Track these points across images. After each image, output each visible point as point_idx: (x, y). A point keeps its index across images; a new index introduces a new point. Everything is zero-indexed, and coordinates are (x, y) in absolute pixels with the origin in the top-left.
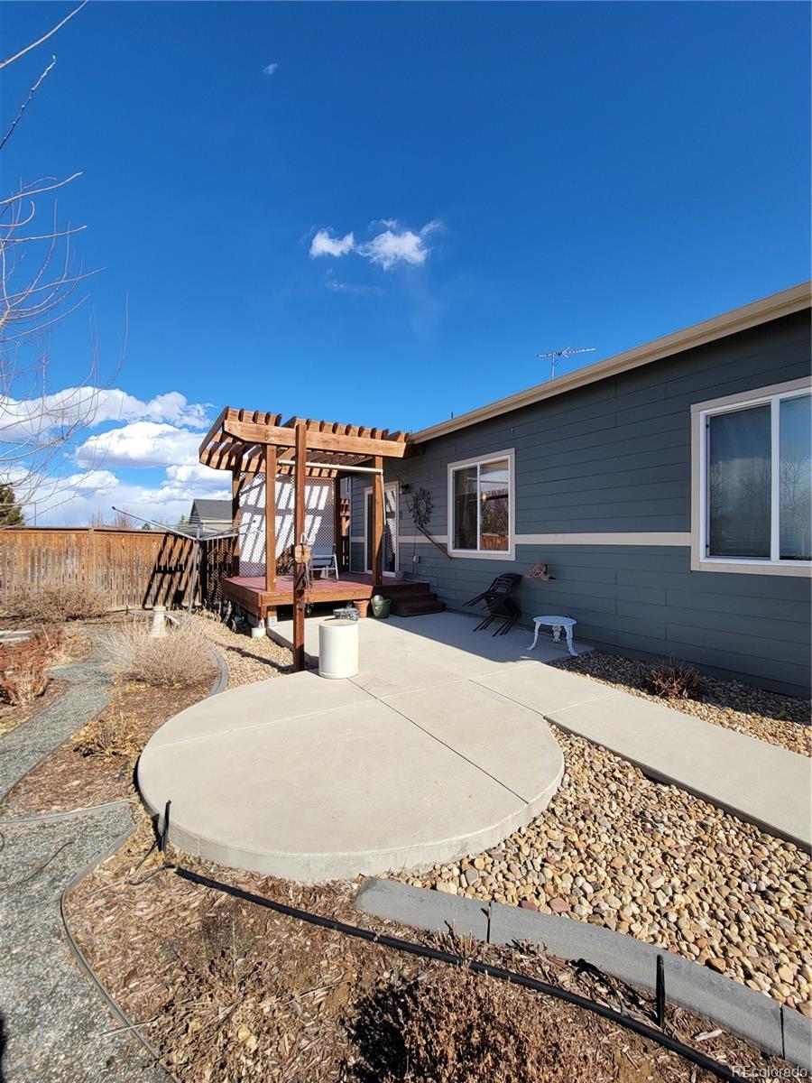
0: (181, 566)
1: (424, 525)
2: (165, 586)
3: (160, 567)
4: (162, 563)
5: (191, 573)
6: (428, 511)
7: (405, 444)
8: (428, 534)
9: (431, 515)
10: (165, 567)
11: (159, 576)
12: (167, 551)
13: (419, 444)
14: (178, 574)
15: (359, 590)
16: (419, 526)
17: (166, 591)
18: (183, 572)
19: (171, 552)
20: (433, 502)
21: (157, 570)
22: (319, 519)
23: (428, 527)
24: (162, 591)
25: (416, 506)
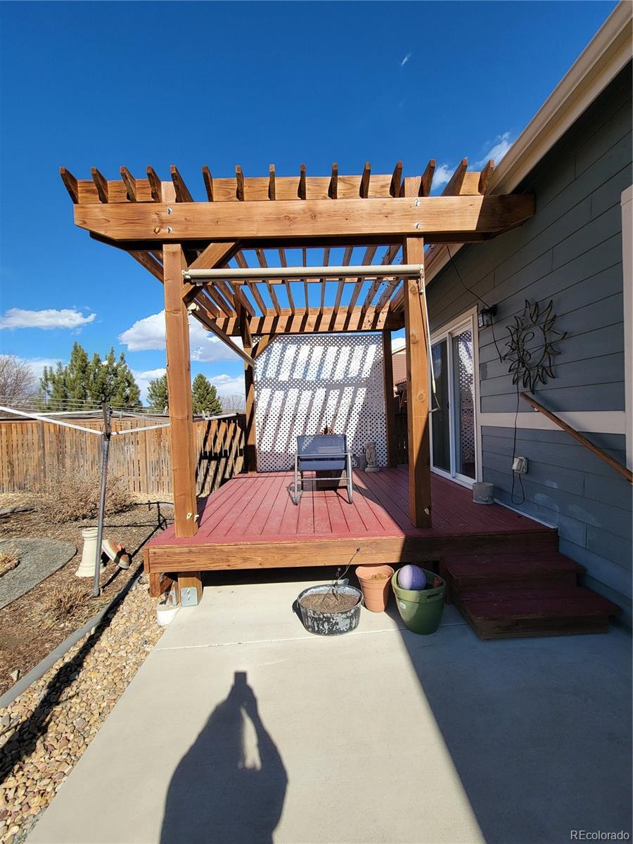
0: (226, 451)
1: (539, 386)
2: (211, 473)
3: (205, 453)
4: (208, 449)
5: (235, 459)
6: (550, 350)
7: (480, 199)
8: (549, 408)
9: (559, 360)
10: (210, 452)
11: (205, 462)
12: (211, 436)
13: (518, 190)
14: (223, 460)
15: (369, 545)
16: (527, 390)
17: (212, 479)
18: (228, 458)
19: (216, 437)
20: (563, 326)
21: (204, 456)
22: (362, 392)
23: (550, 390)
24: (209, 479)
25: (517, 346)
